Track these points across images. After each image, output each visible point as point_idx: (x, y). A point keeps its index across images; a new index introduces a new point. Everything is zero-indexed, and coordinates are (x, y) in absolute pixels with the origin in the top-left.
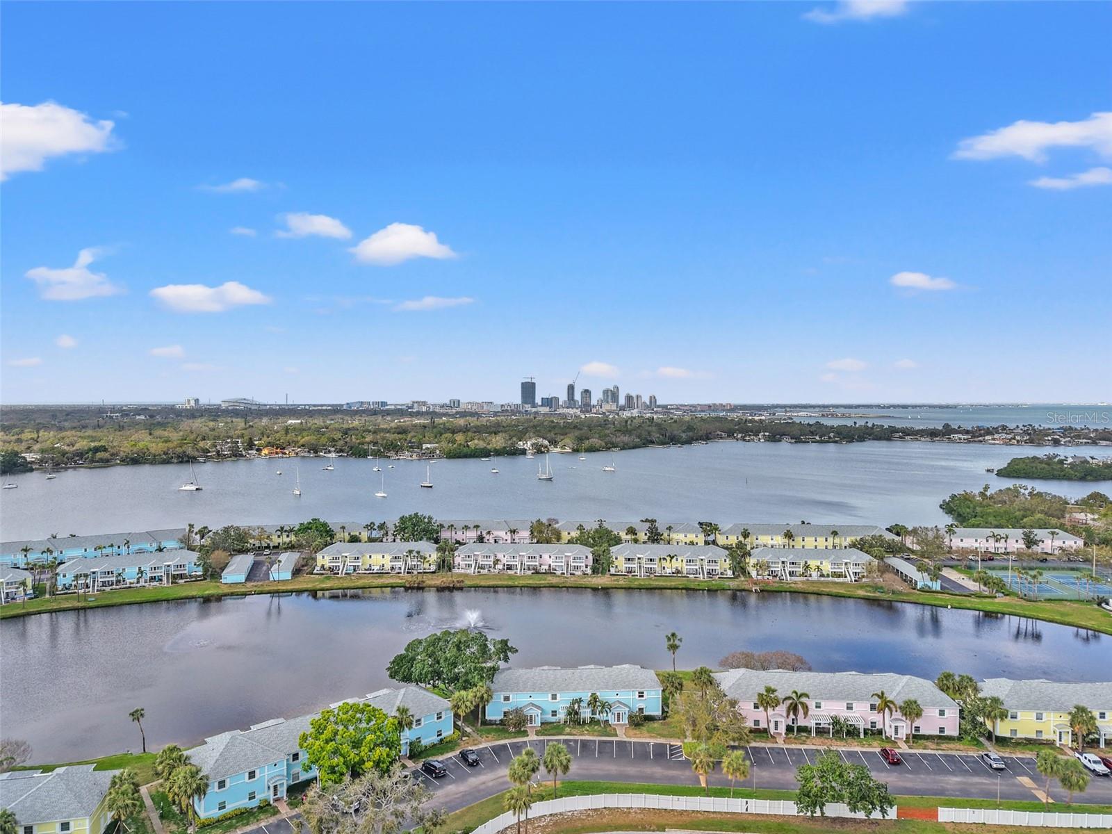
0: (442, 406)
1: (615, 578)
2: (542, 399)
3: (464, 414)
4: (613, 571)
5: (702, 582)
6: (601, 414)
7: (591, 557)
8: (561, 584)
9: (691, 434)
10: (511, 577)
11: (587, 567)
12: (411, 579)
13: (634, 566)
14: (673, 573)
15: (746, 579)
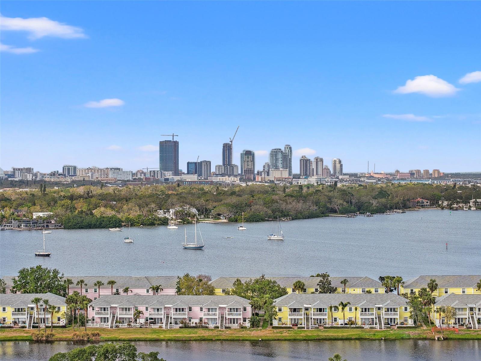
0: (53, 174)
1: (278, 330)
2: (188, 163)
3: (83, 183)
4: (275, 323)
5: (380, 332)
6: (268, 183)
7: (249, 309)
8: (215, 336)
9: (384, 200)
10: (154, 331)
11: (245, 320)
12: (38, 333)
13: (301, 316)
14: (346, 324)
15: (429, 328)
